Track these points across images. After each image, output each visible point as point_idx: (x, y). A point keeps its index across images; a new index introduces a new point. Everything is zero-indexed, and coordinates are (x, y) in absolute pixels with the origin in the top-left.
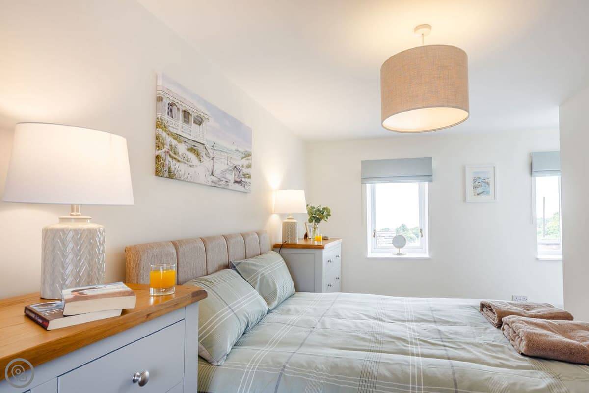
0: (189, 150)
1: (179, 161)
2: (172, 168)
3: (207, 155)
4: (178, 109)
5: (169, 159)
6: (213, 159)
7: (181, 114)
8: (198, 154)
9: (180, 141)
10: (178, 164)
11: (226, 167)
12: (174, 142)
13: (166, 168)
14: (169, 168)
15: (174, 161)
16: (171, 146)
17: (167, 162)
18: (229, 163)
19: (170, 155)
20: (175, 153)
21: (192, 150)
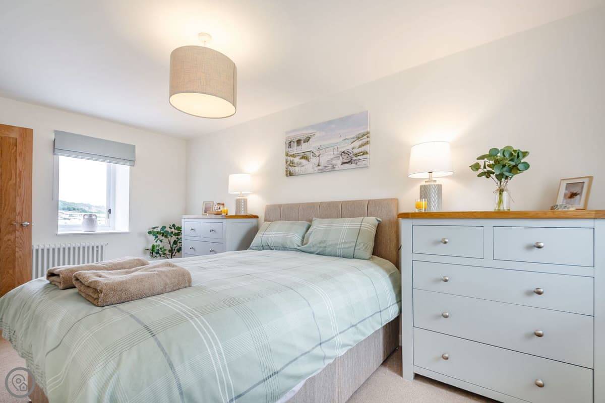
0: (300, 159)
1: (295, 166)
2: (291, 171)
3: (314, 155)
7: (295, 143)
8: (307, 158)
9: (295, 157)
11: (332, 156)
12: (292, 159)
15: (293, 167)
16: (290, 161)
17: (289, 169)
18: (336, 153)
19: (291, 166)
21: (303, 158)
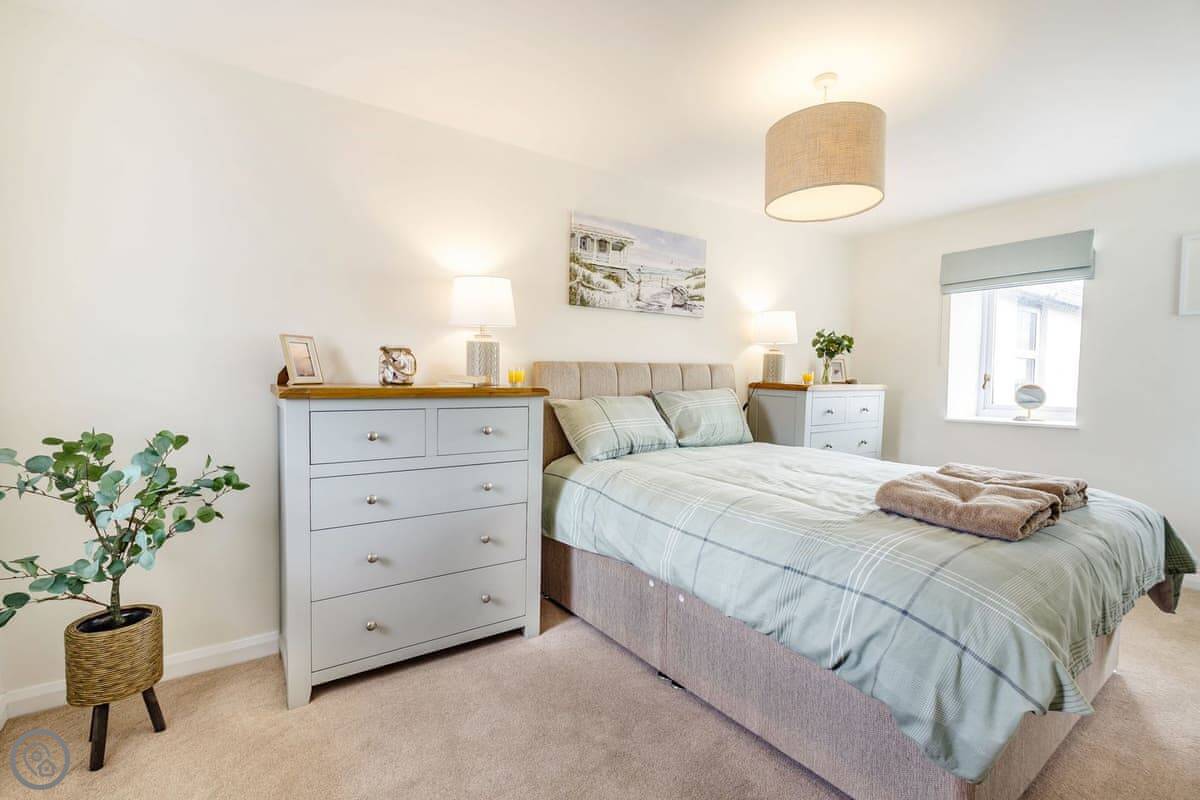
0: (605, 277)
1: (593, 289)
2: (585, 297)
3: (631, 280)
4: (592, 240)
5: (582, 288)
6: (639, 283)
7: (596, 244)
8: (617, 280)
9: (595, 270)
10: (591, 292)
11: (660, 290)
12: (587, 272)
13: (579, 297)
14: (582, 297)
15: (588, 290)
16: (584, 276)
17: (579, 291)
18: (664, 285)
19: (583, 285)
20: (588, 282)
21: (610, 277)
